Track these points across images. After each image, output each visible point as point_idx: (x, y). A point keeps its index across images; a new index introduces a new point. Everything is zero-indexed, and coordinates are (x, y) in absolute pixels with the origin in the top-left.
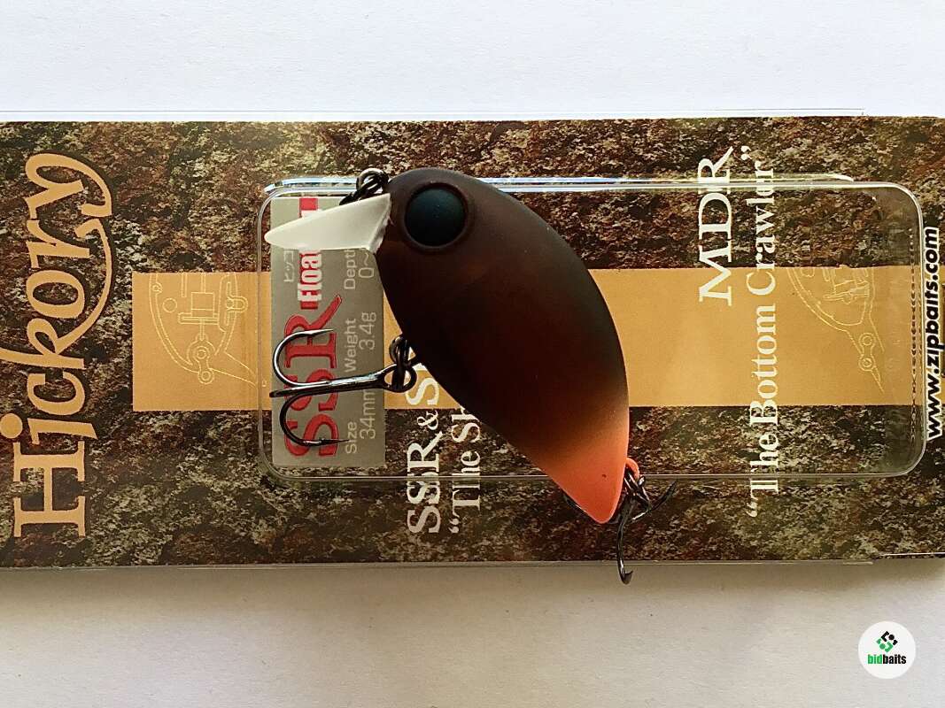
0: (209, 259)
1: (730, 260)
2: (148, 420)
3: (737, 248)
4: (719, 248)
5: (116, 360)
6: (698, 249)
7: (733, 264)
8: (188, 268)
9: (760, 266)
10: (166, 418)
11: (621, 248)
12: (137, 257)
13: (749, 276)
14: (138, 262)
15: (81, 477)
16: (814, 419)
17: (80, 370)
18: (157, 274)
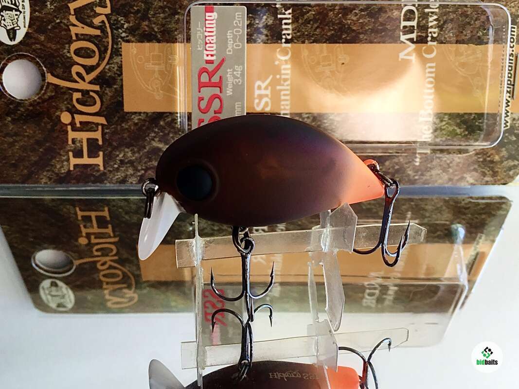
0: (159, 36)
1: (415, 40)
2: (131, 116)
3: (419, 34)
4: (410, 34)
5: (115, 86)
6: (399, 34)
7: (417, 42)
8: (149, 41)
9: (430, 43)
10: (140, 115)
11: (362, 33)
12: (124, 35)
13: (424, 48)
14: (124, 37)
15: (100, 143)
16: (449, 119)
17: (98, 91)
18: (134, 44)
